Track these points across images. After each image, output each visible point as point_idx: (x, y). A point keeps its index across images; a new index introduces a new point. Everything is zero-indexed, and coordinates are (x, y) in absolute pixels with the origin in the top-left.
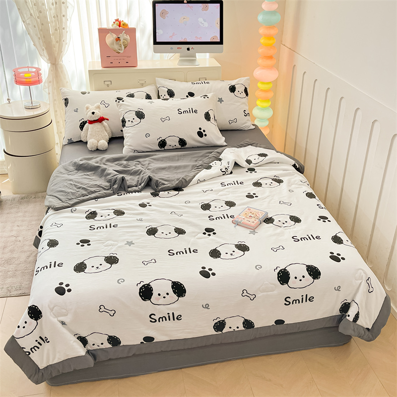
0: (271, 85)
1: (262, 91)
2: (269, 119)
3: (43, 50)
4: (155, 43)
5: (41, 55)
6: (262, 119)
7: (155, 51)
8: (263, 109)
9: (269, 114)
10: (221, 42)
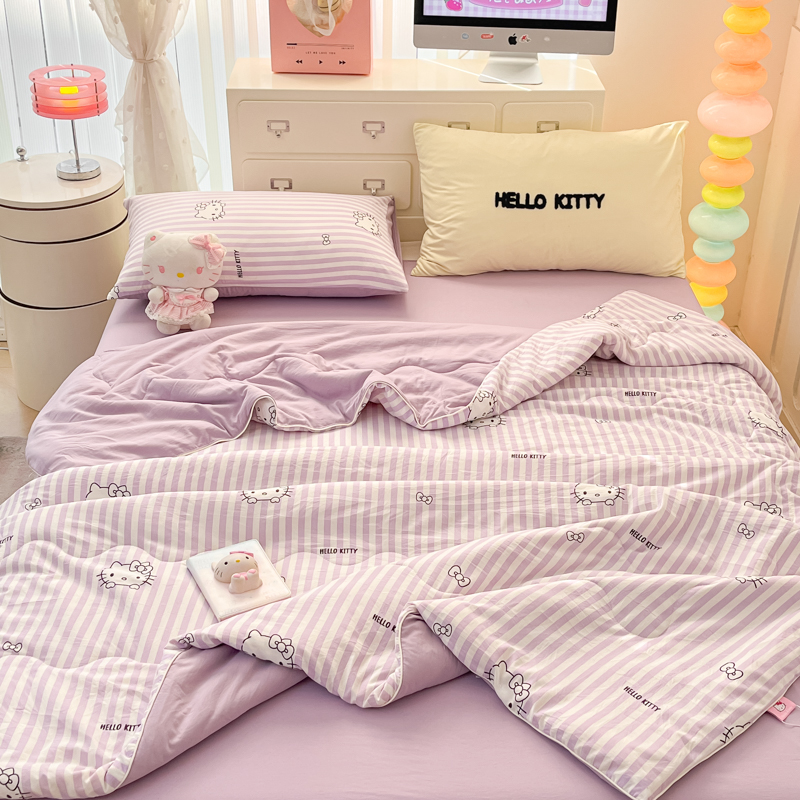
0: (747, 147)
1: (719, 159)
2: (736, 242)
3: (116, 21)
4: (421, 18)
5: (108, 34)
6: (714, 242)
7: (419, 42)
8: (722, 212)
9: (738, 226)
10: (609, 24)
